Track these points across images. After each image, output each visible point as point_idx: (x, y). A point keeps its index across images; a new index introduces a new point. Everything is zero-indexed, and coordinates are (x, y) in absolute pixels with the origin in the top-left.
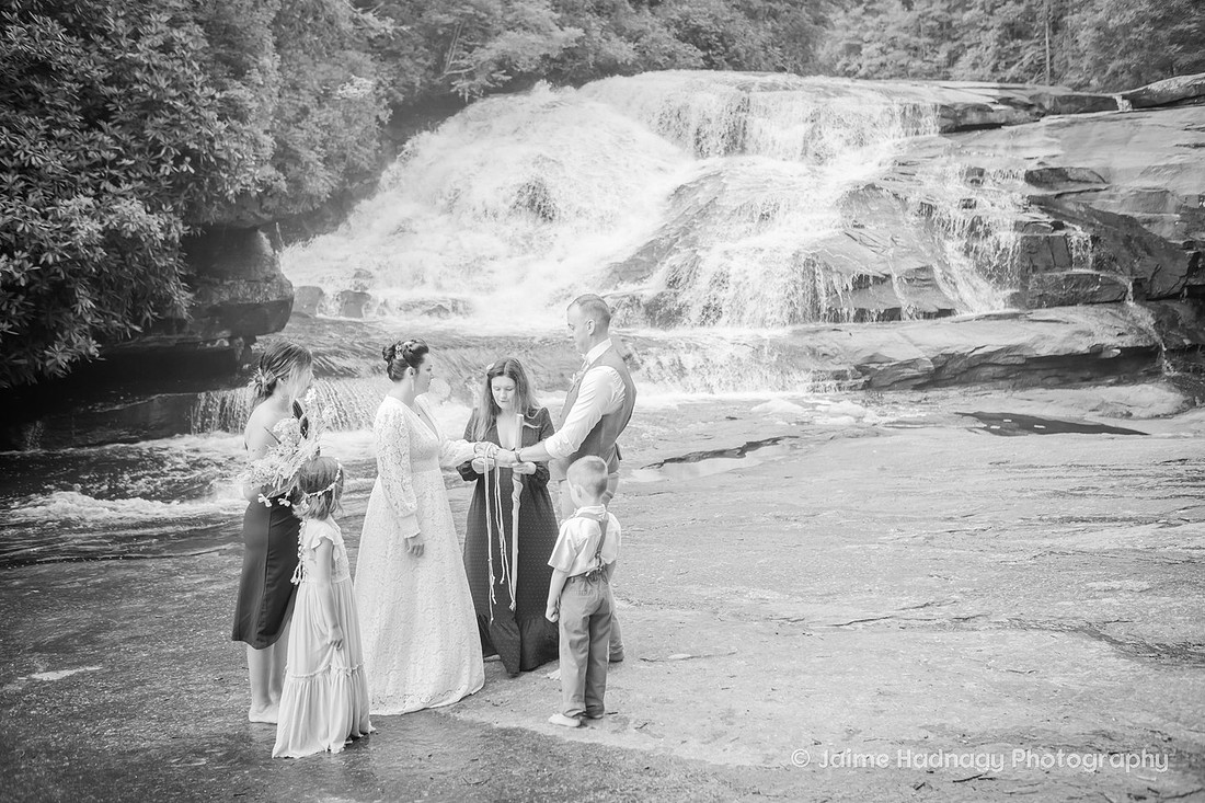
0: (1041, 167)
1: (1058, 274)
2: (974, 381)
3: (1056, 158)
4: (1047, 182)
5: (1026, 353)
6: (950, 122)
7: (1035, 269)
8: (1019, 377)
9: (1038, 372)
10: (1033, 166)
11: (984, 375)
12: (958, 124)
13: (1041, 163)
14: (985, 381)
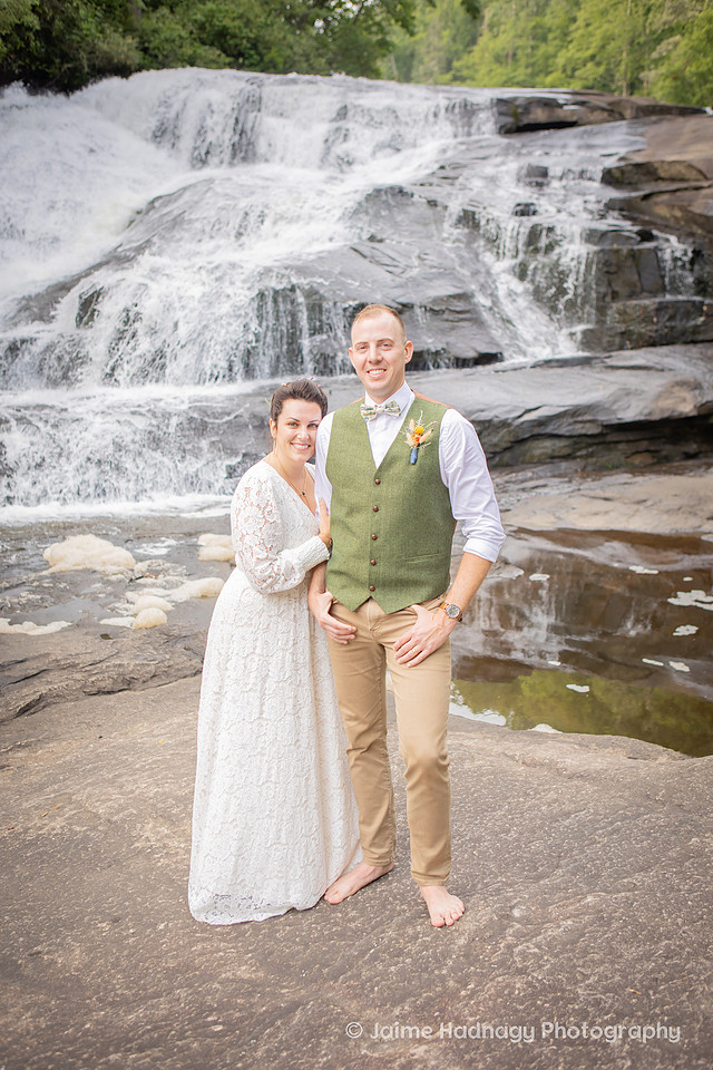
0: (622, 163)
1: (647, 302)
2: (523, 463)
3: (641, 153)
4: (630, 184)
5: (602, 418)
6: (509, 120)
7: (615, 295)
8: (591, 455)
9: (621, 446)
10: (611, 163)
11: (537, 452)
12: (519, 123)
13: (622, 159)
14: (540, 462)
